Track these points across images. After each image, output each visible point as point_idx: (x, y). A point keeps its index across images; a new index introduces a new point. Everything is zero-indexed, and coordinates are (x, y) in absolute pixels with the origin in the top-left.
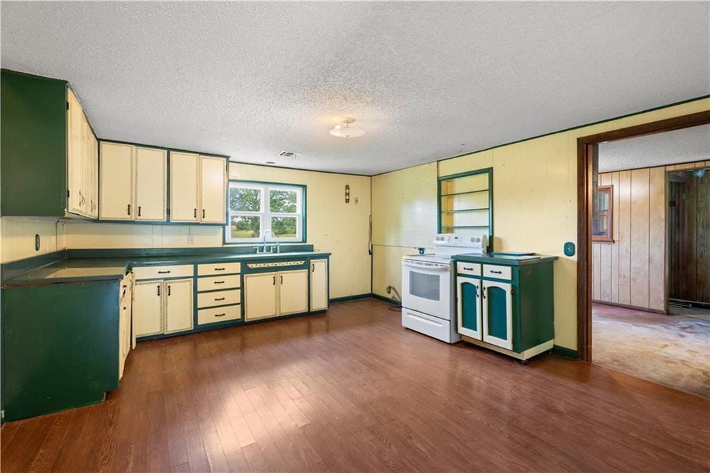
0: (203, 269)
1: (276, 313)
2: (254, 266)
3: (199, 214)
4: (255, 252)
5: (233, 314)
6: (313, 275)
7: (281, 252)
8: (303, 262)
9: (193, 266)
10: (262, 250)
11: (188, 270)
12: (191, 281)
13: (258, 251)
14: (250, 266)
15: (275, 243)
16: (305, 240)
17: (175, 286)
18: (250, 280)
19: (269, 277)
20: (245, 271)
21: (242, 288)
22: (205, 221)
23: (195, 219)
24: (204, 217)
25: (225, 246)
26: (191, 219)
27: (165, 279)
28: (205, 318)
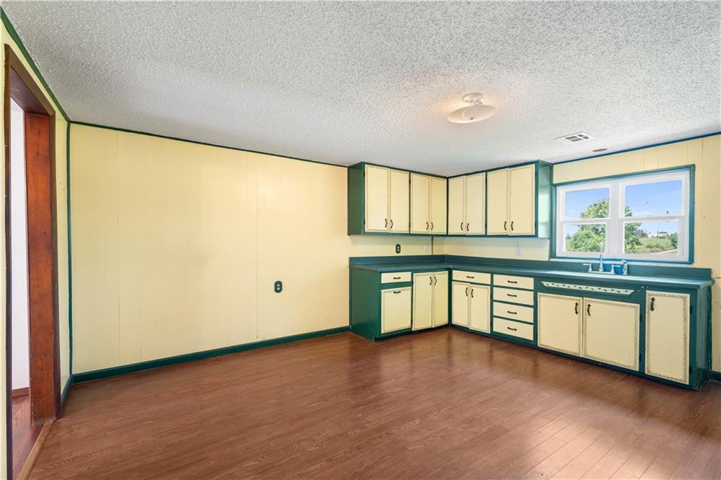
0: (500, 279)
1: (579, 352)
2: (550, 284)
3: (508, 226)
4: (586, 270)
5: (525, 333)
6: (652, 317)
7: (629, 273)
8: (631, 291)
9: (490, 275)
10: (595, 268)
11: (485, 278)
12: (487, 289)
13: (590, 269)
14: (545, 284)
15: (620, 260)
16: (691, 260)
17: (476, 289)
18: (545, 300)
19: (570, 302)
20: (539, 289)
21: (535, 307)
22: (515, 232)
23: (505, 231)
24: (512, 229)
25: (552, 260)
26: (502, 232)
27: (472, 283)
28: (501, 327)
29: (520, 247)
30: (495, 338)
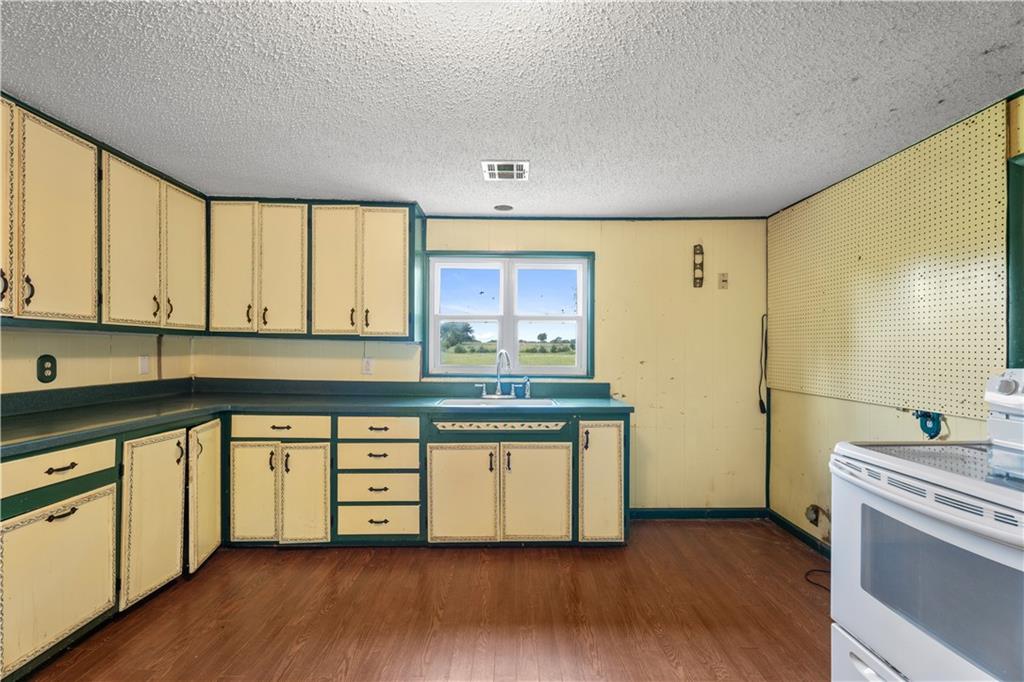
0: (349, 426)
1: (496, 535)
2: (448, 426)
3: (359, 318)
4: (478, 395)
5: (404, 522)
6: (587, 457)
7: (532, 396)
8: (562, 424)
9: (329, 418)
10: (491, 389)
11: (319, 426)
12: (324, 447)
13: (484, 393)
14: (440, 425)
15: (522, 377)
16: (591, 373)
17: (297, 454)
18: (441, 457)
19: (479, 453)
20: (430, 435)
21: (423, 471)
22: (371, 330)
23: (353, 328)
24: (367, 325)
25: (425, 380)
26: (345, 327)
27: (284, 440)
28: (353, 523)
29: (369, 358)
30: (342, 548)
